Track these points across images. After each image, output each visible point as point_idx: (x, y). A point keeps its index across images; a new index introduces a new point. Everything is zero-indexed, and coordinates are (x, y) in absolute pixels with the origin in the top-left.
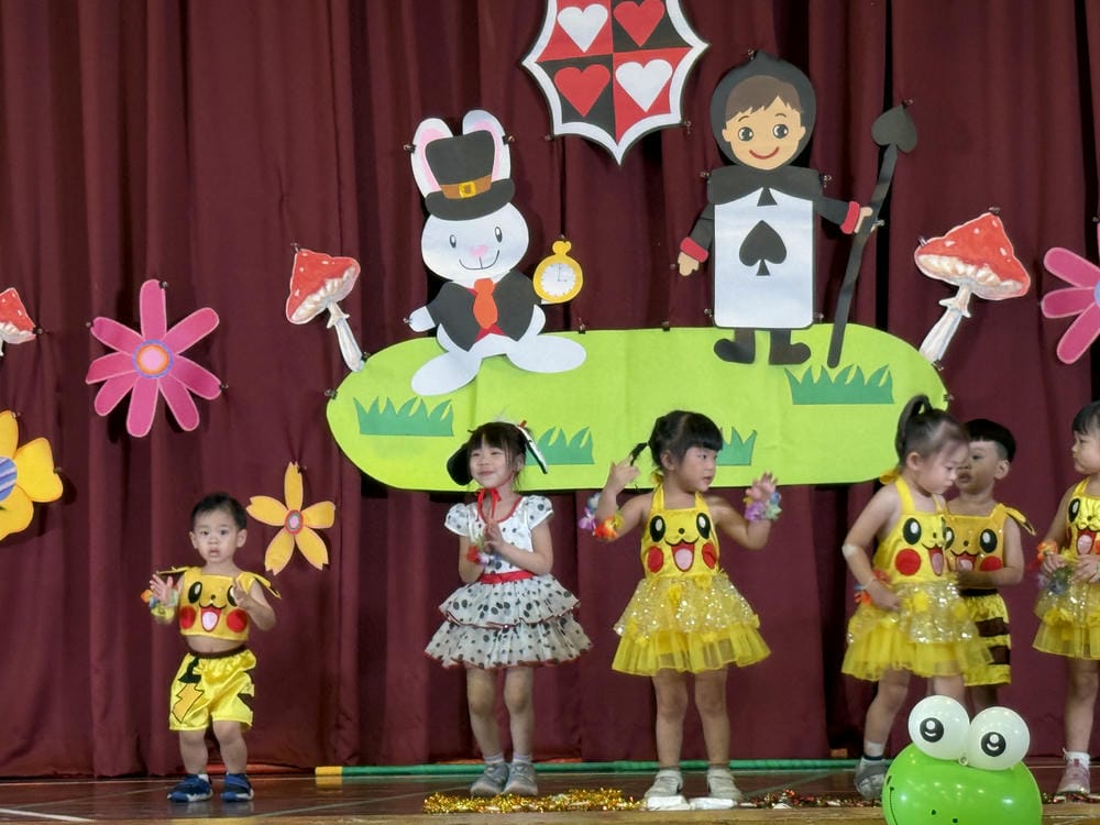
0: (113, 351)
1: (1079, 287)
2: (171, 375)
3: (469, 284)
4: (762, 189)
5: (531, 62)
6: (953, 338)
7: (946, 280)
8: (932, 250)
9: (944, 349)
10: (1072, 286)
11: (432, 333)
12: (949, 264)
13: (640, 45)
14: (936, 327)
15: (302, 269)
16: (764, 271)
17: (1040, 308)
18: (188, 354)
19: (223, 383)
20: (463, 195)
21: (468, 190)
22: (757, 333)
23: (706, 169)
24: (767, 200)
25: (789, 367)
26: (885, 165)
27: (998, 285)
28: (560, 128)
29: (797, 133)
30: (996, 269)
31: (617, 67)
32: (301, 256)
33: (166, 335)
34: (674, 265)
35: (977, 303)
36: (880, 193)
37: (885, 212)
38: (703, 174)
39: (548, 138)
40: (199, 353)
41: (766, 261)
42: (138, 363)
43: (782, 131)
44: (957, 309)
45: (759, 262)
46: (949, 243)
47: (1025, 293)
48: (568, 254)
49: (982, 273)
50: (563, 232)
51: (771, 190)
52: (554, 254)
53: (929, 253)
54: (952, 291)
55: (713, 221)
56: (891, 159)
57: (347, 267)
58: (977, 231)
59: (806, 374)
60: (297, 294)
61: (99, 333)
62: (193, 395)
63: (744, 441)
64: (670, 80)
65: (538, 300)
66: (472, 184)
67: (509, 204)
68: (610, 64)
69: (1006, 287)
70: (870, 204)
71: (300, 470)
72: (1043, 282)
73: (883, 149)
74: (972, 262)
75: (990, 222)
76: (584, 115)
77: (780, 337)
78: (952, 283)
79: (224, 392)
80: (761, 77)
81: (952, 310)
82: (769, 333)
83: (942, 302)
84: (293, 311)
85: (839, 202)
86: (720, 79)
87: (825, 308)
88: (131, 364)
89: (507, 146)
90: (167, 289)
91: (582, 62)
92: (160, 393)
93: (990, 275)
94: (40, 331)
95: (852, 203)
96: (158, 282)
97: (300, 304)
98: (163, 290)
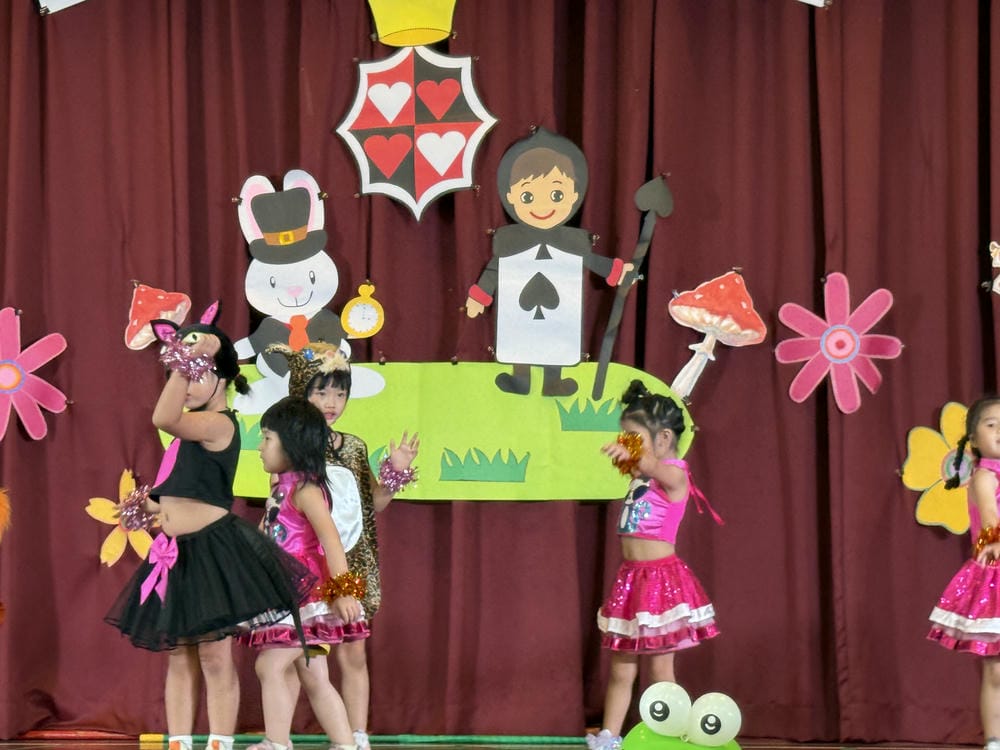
1: (807, 337)
2: (22, 390)
3: (286, 320)
4: (539, 246)
5: (344, 130)
6: (699, 378)
7: (695, 328)
8: (683, 302)
9: (692, 387)
10: (801, 336)
11: (252, 361)
12: (698, 315)
13: (438, 118)
14: (686, 367)
15: (140, 303)
16: (539, 316)
17: (774, 354)
18: (39, 373)
19: (68, 398)
20: (282, 242)
21: (287, 238)
22: (532, 368)
23: (492, 227)
24: (543, 255)
25: (560, 399)
26: (644, 228)
27: (739, 334)
28: (368, 187)
29: (571, 199)
30: (737, 320)
31: (418, 137)
32: (139, 292)
33: (19, 356)
34: (462, 309)
35: (721, 348)
36: (641, 251)
37: (644, 268)
38: (490, 231)
39: (357, 195)
40: (48, 372)
41: (542, 307)
43: (558, 196)
44: (704, 353)
45: (535, 309)
46: (698, 296)
47: (761, 341)
48: (372, 296)
49: (726, 322)
50: (368, 277)
51: (548, 247)
52: (359, 295)
53: (681, 304)
54: (700, 337)
55: (497, 271)
56: (650, 223)
57: (180, 301)
58: (722, 287)
59: (573, 406)
60: (135, 323)
62: (42, 409)
63: (519, 462)
64: (464, 149)
65: (345, 335)
66: (290, 233)
67: (322, 251)
68: (412, 134)
69: (746, 335)
70: (631, 260)
71: (134, 476)
72: (777, 332)
73: (644, 214)
74: (717, 313)
75: (732, 280)
76: (388, 178)
77: (552, 372)
78: (701, 331)
79: (69, 406)
80: (540, 149)
81: (700, 354)
82: (542, 369)
83: (691, 347)
84: (131, 337)
85: (605, 258)
86: (507, 149)
87: (592, 349)
89: (322, 201)
90: (21, 315)
91: (388, 132)
92: (12, 406)
93: (732, 325)
95: (616, 259)
97: (138, 332)
98: (18, 317)
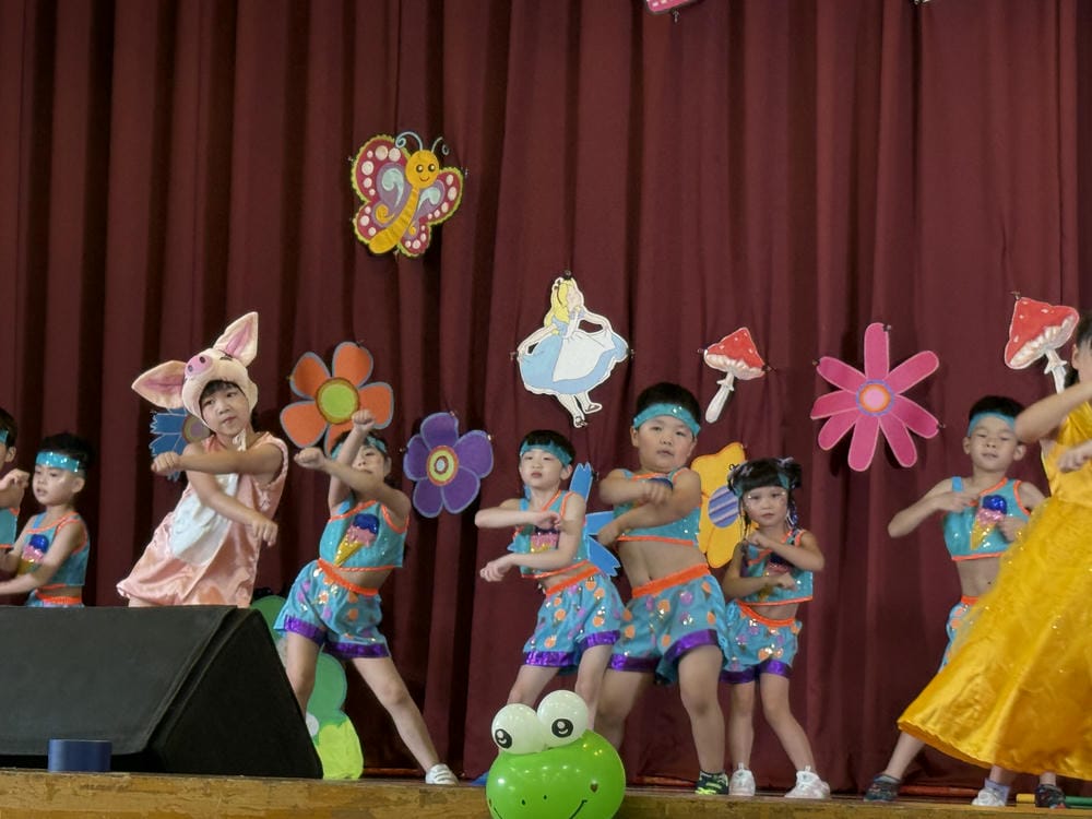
0: (838, 389)
2: (891, 414)
15: (1021, 317)
18: (908, 394)
19: (940, 423)
32: (1021, 305)
33: (888, 375)
40: (920, 393)
42: (861, 402)
57: (1069, 315)
60: (1016, 340)
61: (825, 373)
62: (911, 432)
79: (942, 431)
84: (1012, 356)
88: (854, 401)
90: (889, 331)
92: (881, 430)
94: (769, 369)
96: (882, 325)
97: (1019, 349)
98: (887, 333)
